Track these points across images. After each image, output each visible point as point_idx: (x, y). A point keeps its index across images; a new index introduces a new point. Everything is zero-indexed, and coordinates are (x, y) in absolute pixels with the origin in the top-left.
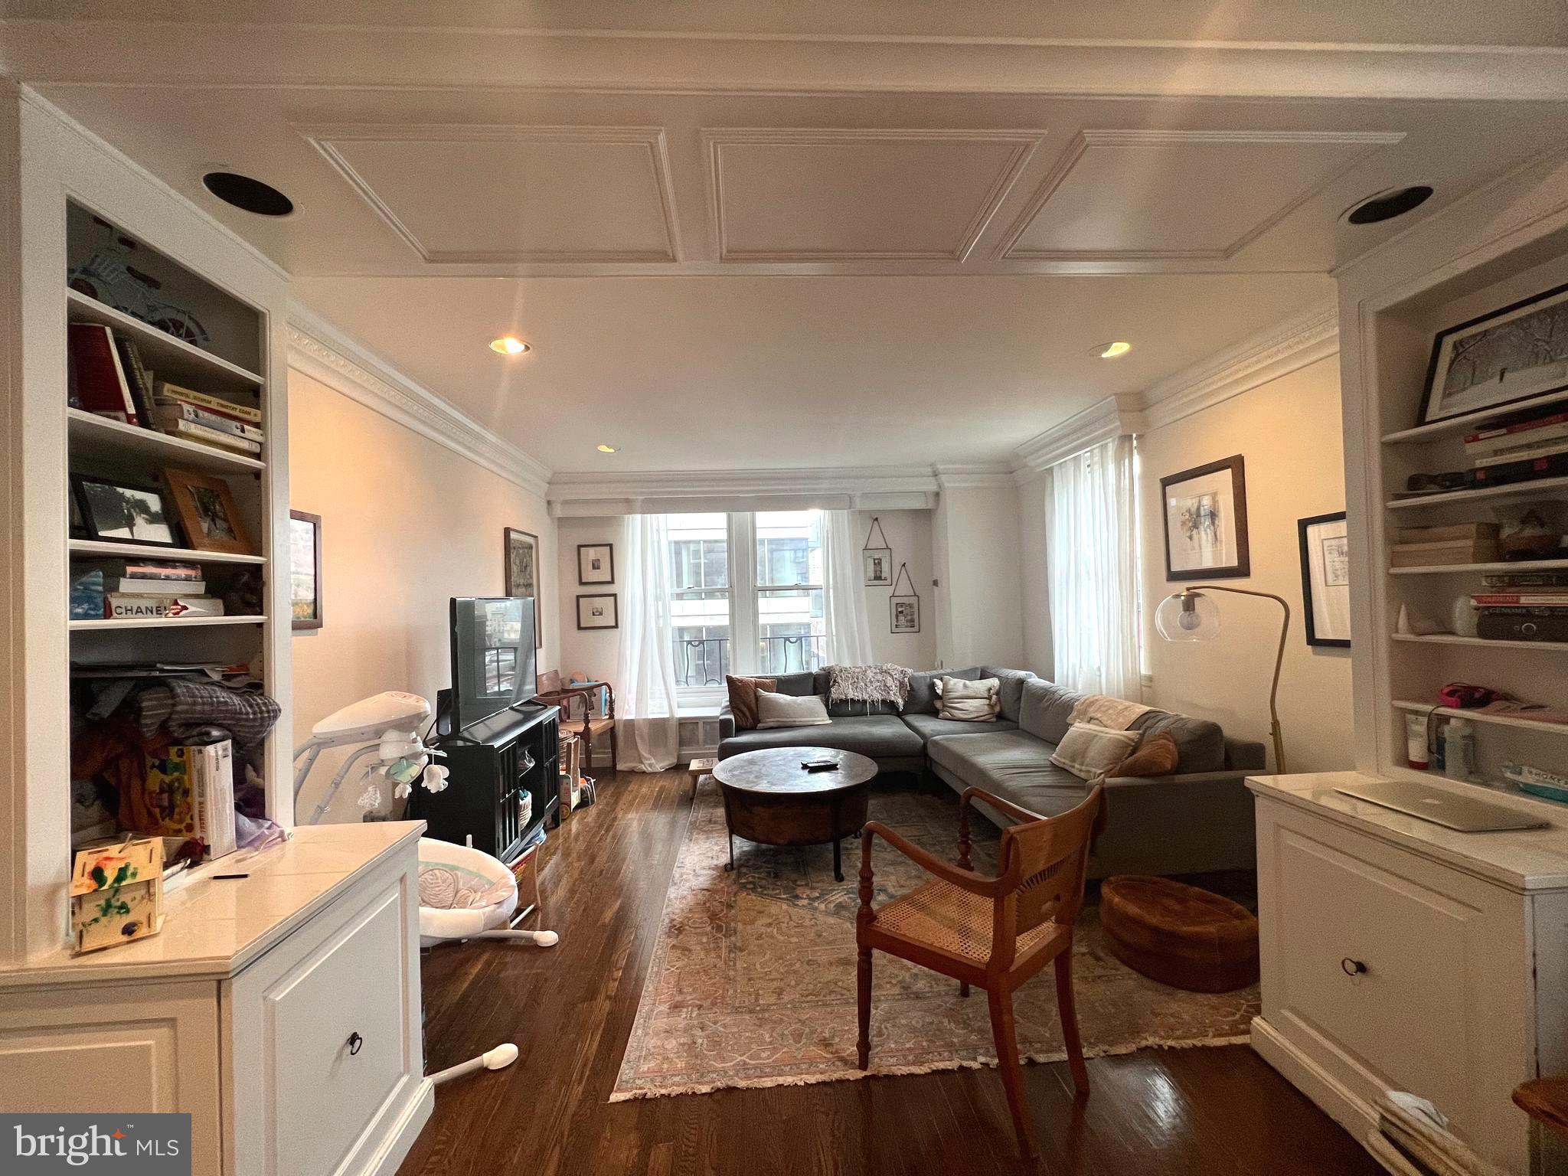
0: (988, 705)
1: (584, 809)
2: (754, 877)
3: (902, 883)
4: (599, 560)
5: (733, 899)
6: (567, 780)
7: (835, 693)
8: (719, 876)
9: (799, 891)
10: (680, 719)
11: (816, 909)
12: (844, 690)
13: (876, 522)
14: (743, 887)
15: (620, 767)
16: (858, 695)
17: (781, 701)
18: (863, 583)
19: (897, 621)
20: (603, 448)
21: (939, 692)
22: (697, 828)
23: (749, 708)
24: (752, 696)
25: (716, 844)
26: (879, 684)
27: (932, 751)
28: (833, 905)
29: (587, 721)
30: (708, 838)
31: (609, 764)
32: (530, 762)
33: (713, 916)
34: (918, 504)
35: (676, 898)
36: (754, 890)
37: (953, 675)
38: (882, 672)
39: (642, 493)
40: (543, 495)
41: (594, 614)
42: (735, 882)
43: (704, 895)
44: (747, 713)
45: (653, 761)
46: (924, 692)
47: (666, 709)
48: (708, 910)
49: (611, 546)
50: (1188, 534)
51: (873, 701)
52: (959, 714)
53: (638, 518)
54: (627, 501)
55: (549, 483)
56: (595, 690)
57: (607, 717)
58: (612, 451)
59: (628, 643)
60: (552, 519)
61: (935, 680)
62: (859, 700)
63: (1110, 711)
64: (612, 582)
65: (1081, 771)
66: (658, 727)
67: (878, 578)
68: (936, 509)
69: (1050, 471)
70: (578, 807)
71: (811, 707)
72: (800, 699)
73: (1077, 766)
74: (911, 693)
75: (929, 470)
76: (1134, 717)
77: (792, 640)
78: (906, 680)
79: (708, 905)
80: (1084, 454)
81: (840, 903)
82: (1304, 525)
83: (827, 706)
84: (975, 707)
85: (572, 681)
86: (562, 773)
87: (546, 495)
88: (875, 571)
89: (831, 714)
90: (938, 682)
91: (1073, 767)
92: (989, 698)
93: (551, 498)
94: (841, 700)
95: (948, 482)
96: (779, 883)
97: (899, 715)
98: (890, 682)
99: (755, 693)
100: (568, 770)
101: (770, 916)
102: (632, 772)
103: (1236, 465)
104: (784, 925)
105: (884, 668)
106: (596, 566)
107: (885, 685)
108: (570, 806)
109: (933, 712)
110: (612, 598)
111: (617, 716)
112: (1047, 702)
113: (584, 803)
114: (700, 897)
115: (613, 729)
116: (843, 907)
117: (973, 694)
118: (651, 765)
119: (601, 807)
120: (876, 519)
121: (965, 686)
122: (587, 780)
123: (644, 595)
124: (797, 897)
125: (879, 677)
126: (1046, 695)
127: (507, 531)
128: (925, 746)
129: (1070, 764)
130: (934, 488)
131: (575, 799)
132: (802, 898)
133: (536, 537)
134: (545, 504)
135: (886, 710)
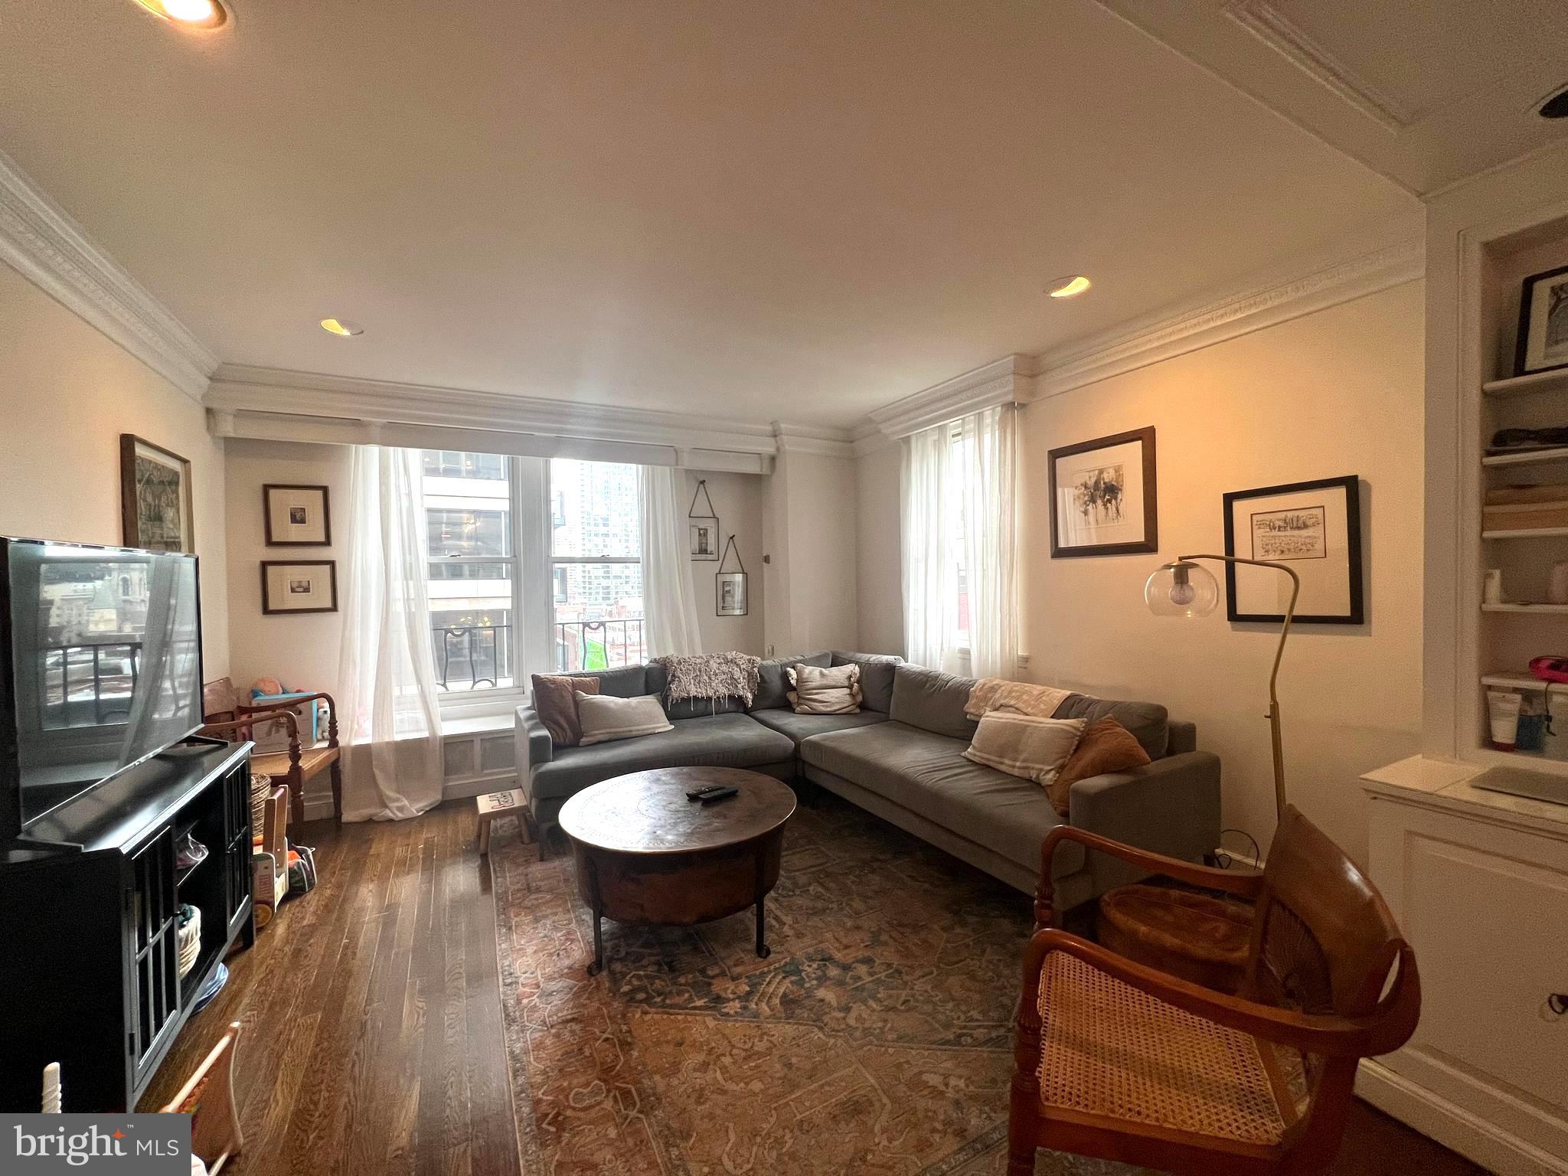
0: (850, 694)
1: (297, 902)
2: (639, 978)
3: (845, 941)
4: (303, 510)
5: (625, 1028)
6: (266, 863)
7: (676, 691)
8: (583, 989)
9: (717, 987)
10: (446, 738)
11: (756, 1015)
12: (687, 686)
13: (702, 486)
14: (630, 999)
15: (348, 816)
16: (701, 692)
17: (612, 705)
18: (690, 557)
19: (724, 602)
20: (332, 326)
21: (793, 682)
22: (512, 905)
23: (567, 718)
24: (569, 698)
25: (555, 929)
26: (724, 677)
27: (807, 755)
28: (777, 1001)
29: (295, 756)
30: (537, 920)
31: (326, 813)
32: (197, 850)
33: (607, 1074)
34: (752, 468)
35: (526, 1052)
36: (648, 1000)
37: (806, 662)
38: (727, 662)
39: (379, 414)
40: (199, 397)
41: (293, 590)
42: (614, 992)
43: (573, 1032)
44: (565, 725)
45: (406, 802)
46: (776, 684)
47: (424, 724)
48: (591, 1062)
49: (325, 490)
50: (1083, 509)
51: (719, 698)
52: (821, 708)
53: (374, 451)
54: (357, 423)
55: (210, 379)
56: (301, 706)
57: (325, 744)
58: (345, 333)
59: (357, 633)
60: (214, 437)
61: (789, 669)
62: (703, 698)
63: (1025, 697)
64: (328, 542)
65: (1014, 767)
66: (410, 752)
67: (703, 551)
68: (769, 477)
69: (907, 440)
70: (286, 899)
71: (645, 709)
72: (633, 701)
73: (1007, 761)
74: (761, 685)
75: (769, 428)
76: (1057, 703)
77: (592, 625)
78: (756, 670)
79: (587, 1052)
80: (953, 424)
81: (785, 995)
82: (1229, 499)
83: (665, 707)
84: (837, 698)
85: (255, 693)
86: (258, 851)
87: (204, 397)
88: (700, 544)
89: (671, 717)
90: (792, 671)
91: (1002, 763)
92: (850, 687)
93: (214, 406)
94: (683, 699)
95: (789, 445)
96: (682, 980)
97: (747, 711)
98: (737, 674)
99: (574, 695)
100: (267, 844)
101: (696, 1046)
102: (370, 822)
103: (1147, 437)
104: (727, 1060)
105: (729, 657)
106: (298, 517)
107: (732, 678)
108: (271, 904)
109: (787, 707)
110: (327, 568)
111: (343, 740)
112: (929, 689)
113: (295, 891)
114: (567, 1036)
115: (337, 760)
116: (793, 1001)
117: (833, 683)
118: (401, 809)
119: (328, 892)
120: (703, 482)
121: (822, 675)
122: (300, 853)
123: (386, 564)
124: (718, 999)
125: (724, 668)
126: (927, 681)
127: (127, 443)
128: (798, 746)
129: (997, 759)
130: (772, 450)
131: (280, 887)
132: (728, 1000)
133: (185, 461)
134: (200, 414)
135: (733, 707)
